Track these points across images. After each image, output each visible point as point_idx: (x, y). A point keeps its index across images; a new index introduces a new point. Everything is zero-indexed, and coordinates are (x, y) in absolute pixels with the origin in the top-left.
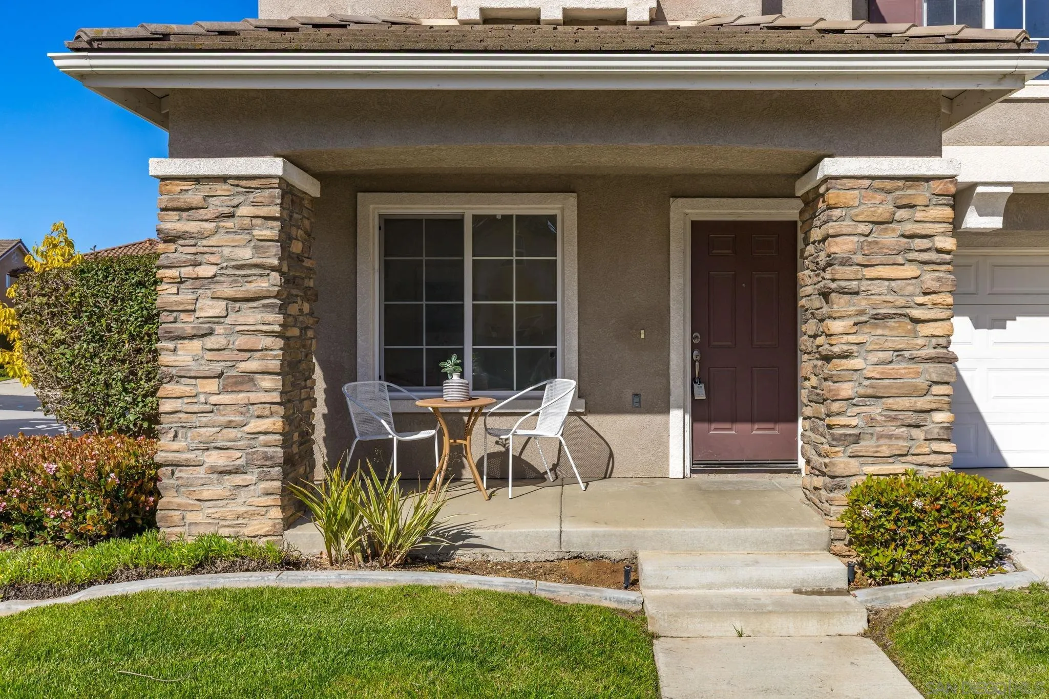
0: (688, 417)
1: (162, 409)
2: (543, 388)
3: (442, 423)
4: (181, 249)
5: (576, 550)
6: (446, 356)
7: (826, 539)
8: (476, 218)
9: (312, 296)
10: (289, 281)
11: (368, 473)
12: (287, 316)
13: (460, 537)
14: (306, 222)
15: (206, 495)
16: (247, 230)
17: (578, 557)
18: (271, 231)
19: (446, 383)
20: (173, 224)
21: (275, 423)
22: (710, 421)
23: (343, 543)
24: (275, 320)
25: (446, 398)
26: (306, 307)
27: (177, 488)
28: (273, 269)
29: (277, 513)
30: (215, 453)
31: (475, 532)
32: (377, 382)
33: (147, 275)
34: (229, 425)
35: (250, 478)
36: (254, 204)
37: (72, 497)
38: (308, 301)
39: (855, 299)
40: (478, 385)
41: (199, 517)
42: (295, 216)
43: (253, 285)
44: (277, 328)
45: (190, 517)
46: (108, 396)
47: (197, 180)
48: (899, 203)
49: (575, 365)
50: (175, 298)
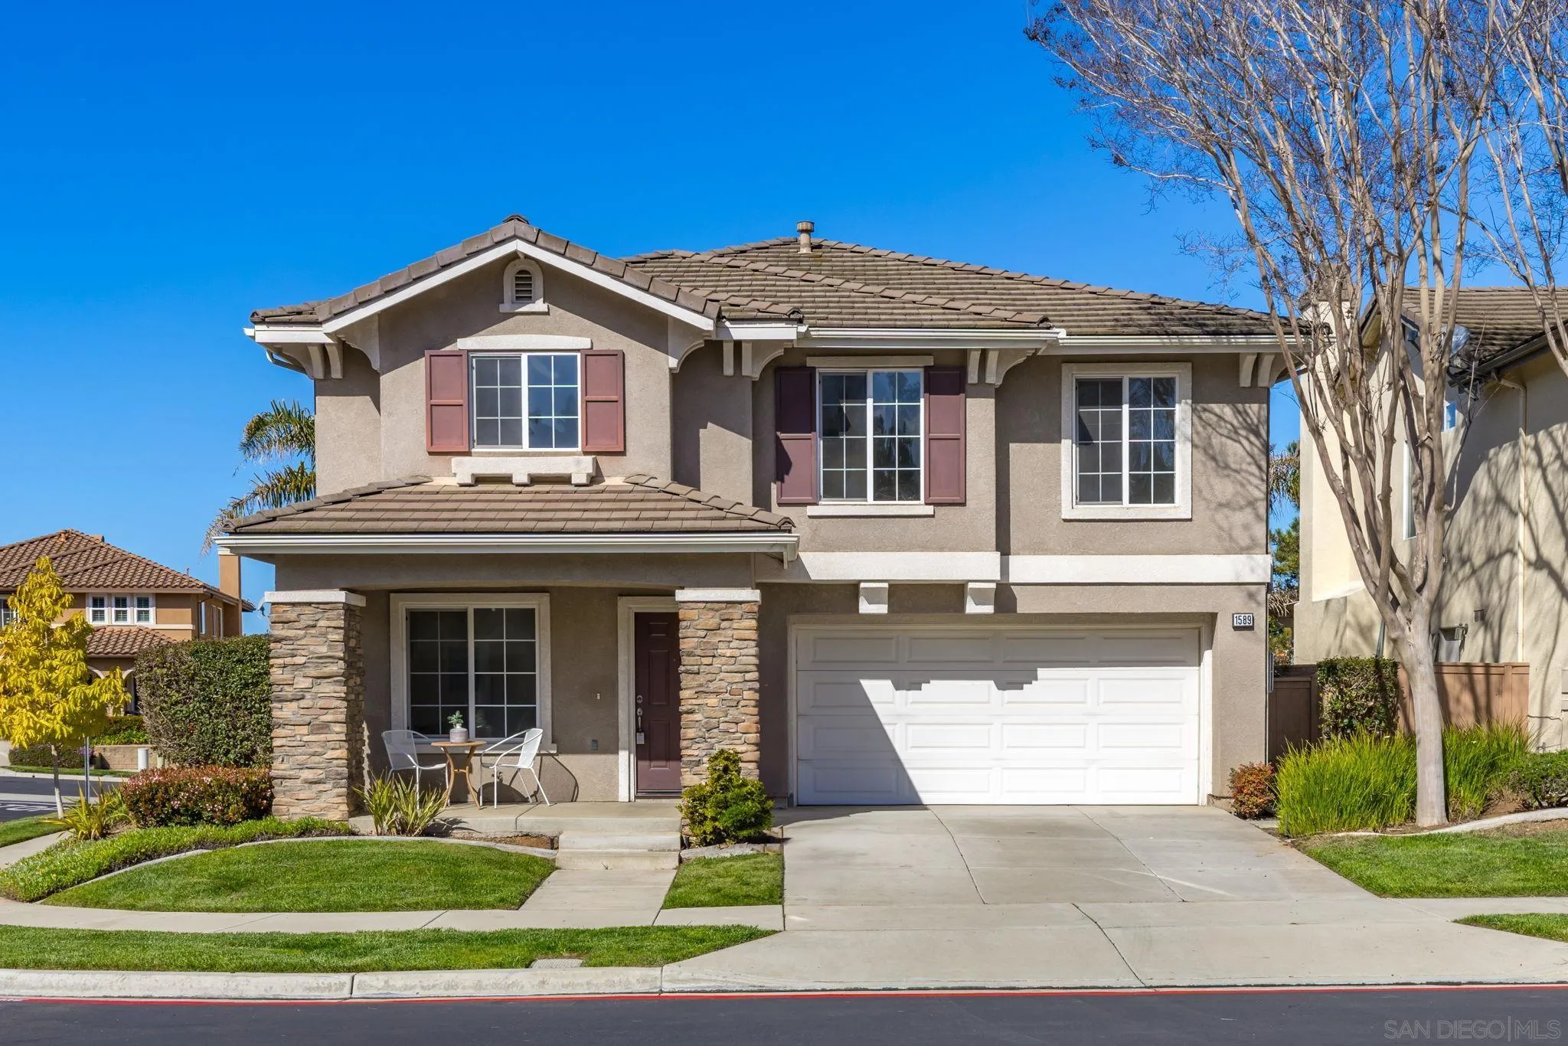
0: (632, 756)
1: (274, 744)
2: (523, 736)
3: (450, 760)
4: (284, 647)
5: (525, 831)
6: (452, 712)
7: (678, 826)
8: (476, 611)
9: (361, 673)
10: (350, 665)
11: (399, 782)
12: (348, 687)
13: (455, 821)
14: (358, 625)
15: (301, 796)
16: (324, 635)
17: (527, 835)
18: (338, 636)
19: (452, 730)
20: (279, 631)
21: (343, 753)
22: (651, 759)
23: (385, 823)
24: (342, 690)
25: (452, 740)
26: (358, 680)
27: (284, 793)
28: (340, 659)
29: (344, 808)
30: (306, 771)
31: (463, 820)
32: (406, 731)
33: (244, 655)
34: (314, 754)
35: (328, 786)
36: (328, 619)
37: (220, 798)
38: (360, 676)
39: (697, 677)
40: (480, 734)
41: (298, 810)
42: (352, 623)
43: (328, 669)
44: (343, 695)
45: (292, 810)
46: (215, 740)
47: (294, 604)
48: (723, 617)
49: (549, 720)
50: (281, 676)
